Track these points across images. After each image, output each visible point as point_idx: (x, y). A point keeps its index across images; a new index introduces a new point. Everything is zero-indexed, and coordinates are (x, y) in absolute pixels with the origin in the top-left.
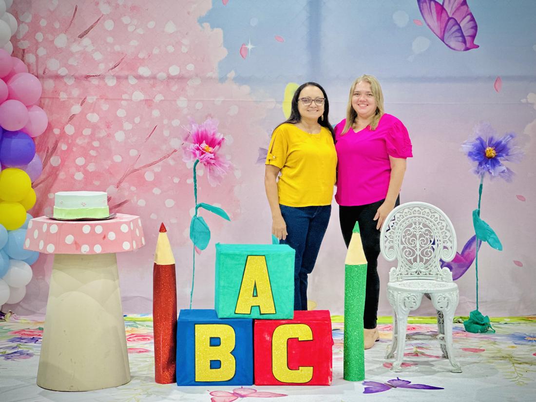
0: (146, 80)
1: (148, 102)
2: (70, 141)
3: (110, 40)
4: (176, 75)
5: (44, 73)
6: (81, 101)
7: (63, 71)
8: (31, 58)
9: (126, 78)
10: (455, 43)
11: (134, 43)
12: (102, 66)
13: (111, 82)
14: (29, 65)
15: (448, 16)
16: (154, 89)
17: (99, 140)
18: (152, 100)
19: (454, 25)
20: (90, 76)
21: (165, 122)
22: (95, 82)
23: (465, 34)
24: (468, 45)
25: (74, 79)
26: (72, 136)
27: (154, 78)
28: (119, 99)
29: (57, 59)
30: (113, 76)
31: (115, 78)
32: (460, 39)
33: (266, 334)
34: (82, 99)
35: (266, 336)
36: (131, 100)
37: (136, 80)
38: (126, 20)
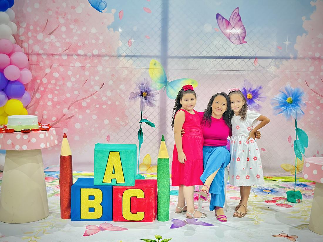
0: (82, 57)
1: (83, 68)
2: (45, 86)
3: (64, 36)
4: (97, 54)
5: (32, 52)
6: (50, 67)
7: (41, 52)
8: (25, 45)
9: (72, 55)
11: (76, 38)
12: (60, 49)
13: (65, 58)
14: (24, 49)
16: (86, 61)
17: (60, 86)
18: (84, 66)
20: (55, 54)
22: (57, 57)
23: (240, 36)
25: (47, 56)
26: (46, 84)
27: (85, 55)
28: (68, 66)
29: (38, 45)
30: (66, 54)
31: (67, 55)
33: (119, 194)
34: (50, 65)
35: (119, 195)
36: (75, 66)
37: (77, 56)
38: (72, 26)
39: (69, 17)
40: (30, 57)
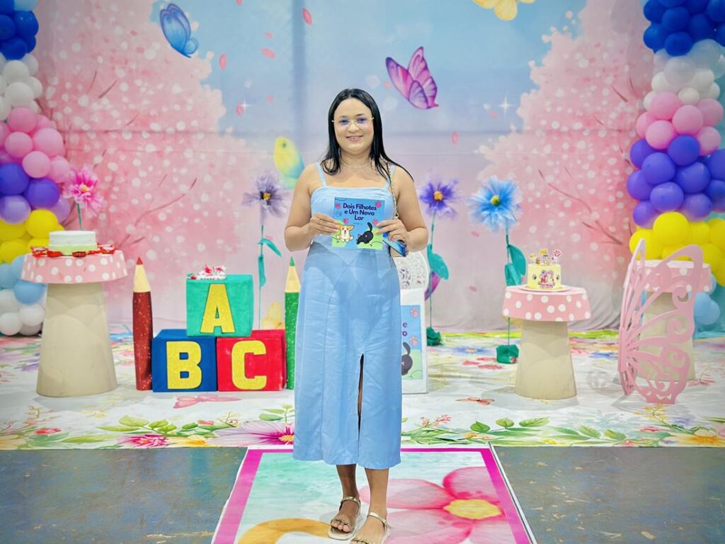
0: (157, 134)
1: (160, 154)
3: (125, 99)
4: (183, 130)
5: (70, 128)
6: (102, 153)
7: (85, 127)
8: (58, 116)
9: (140, 132)
10: (419, 102)
11: (146, 102)
12: (119, 122)
13: (128, 136)
14: (57, 122)
15: (412, 79)
16: (164, 142)
17: (120, 185)
18: (162, 151)
19: (417, 87)
20: (110, 131)
21: (175, 170)
22: (113, 136)
23: (427, 95)
24: (430, 105)
25: (96, 134)
27: (164, 132)
28: (134, 151)
29: (81, 116)
30: (129, 131)
31: (131, 132)
32: (423, 99)
33: (227, 349)
34: (102, 150)
35: (226, 351)
36: (145, 152)
37: (148, 134)
38: (138, 82)
39: (134, 66)
40: (67, 136)
